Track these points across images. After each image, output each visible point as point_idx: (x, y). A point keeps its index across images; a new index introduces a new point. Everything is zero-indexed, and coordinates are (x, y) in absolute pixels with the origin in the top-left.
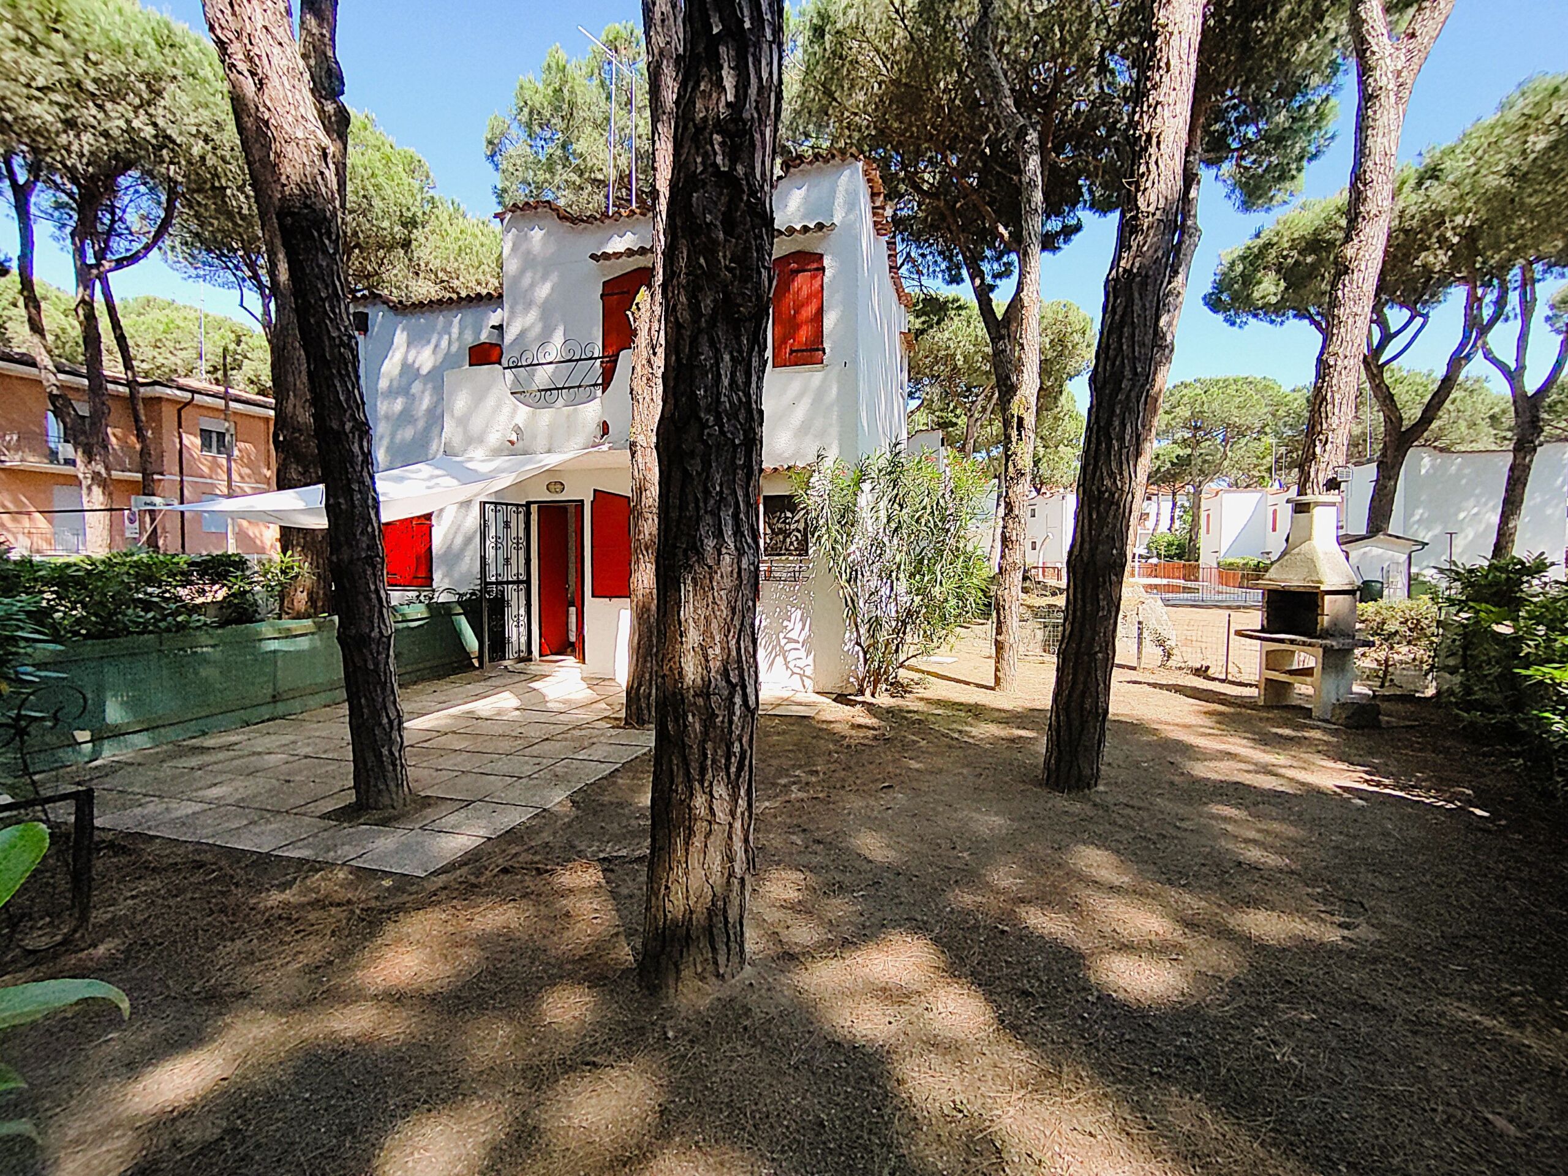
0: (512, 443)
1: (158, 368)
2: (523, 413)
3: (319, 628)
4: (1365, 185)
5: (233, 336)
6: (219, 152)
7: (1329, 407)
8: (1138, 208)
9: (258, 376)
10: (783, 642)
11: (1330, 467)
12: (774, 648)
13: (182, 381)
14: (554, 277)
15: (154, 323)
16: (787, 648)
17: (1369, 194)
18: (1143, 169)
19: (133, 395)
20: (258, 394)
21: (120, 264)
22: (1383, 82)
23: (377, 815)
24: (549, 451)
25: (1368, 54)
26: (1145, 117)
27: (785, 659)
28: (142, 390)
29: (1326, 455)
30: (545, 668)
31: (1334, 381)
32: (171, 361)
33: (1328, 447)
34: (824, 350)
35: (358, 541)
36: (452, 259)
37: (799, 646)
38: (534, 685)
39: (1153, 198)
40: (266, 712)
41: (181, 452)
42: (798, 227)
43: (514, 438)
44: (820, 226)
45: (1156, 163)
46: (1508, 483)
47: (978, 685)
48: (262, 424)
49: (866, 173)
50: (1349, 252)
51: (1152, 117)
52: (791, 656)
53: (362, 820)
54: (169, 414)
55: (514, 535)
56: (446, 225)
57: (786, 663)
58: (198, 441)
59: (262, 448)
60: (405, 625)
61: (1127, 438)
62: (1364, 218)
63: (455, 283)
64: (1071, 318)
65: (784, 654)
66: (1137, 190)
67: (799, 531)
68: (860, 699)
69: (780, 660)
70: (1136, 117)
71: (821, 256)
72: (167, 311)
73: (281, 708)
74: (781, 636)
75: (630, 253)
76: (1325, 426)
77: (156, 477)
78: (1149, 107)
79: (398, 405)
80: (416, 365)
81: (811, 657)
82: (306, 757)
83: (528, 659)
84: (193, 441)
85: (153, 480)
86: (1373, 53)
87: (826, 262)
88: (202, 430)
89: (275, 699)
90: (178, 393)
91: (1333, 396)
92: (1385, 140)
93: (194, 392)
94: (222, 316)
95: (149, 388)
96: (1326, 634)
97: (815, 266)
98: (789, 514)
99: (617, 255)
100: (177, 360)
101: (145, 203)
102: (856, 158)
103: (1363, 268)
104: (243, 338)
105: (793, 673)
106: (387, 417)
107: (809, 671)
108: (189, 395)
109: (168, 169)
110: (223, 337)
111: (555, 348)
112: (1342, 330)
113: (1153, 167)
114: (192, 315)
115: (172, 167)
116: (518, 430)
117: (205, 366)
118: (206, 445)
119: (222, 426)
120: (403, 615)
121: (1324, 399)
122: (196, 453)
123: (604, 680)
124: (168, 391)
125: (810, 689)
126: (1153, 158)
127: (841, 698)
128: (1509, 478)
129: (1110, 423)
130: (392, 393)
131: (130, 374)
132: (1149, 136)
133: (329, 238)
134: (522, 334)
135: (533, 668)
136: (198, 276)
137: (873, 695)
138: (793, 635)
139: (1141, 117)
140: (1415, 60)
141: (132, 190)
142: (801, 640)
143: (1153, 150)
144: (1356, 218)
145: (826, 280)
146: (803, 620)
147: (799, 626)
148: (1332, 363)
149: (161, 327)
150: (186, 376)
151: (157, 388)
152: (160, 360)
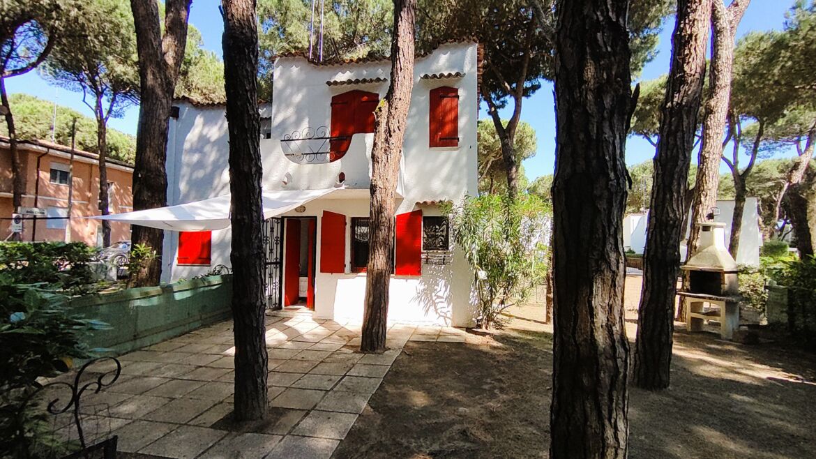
0: (286, 183)
1: (24, 133)
2: (292, 167)
3: (163, 292)
4: (718, 72)
5: (72, 118)
6: (87, 16)
7: (707, 178)
8: (684, 72)
9: (84, 140)
10: (434, 298)
11: (709, 208)
12: (429, 301)
13: (41, 141)
14: (304, 91)
15: (24, 108)
16: (437, 301)
17: (721, 76)
18: (687, 52)
19: (13, 148)
20: (83, 150)
21: (15, 73)
22: (724, 25)
23: (253, 424)
24: (308, 189)
25: (716, 12)
26: (687, 26)
27: (435, 308)
28: (18, 145)
29: (707, 202)
30: (289, 313)
31: (709, 165)
32: (32, 130)
33: (708, 197)
34: (458, 139)
35: (253, 243)
36: (212, 83)
37: (443, 300)
38: (286, 323)
39: (693, 67)
40: (129, 346)
41: (37, 181)
42: (446, 74)
43: (286, 180)
44: (458, 74)
45: (695, 49)
46: (734, 216)
47: (535, 321)
48: (87, 168)
49: (478, 49)
50: (712, 103)
51: (691, 27)
52: (439, 306)
53: (245, 430)
54: (32, 160)
55: (275, 235)
56: (209, 65)
57: (436, 310)
58: (48, 175)
59: (87, 180)
60: (209, 288)
61: (682, 191)
62: (719, 88)
63: (212, 96)
64: (526, 130)
65: (434, 304)
66: (684, 62)
67: (443, 236)
68: (479, 330)
69: (432, 308)
70: (682, 26)
71: (457, 90)
72: (32, 102)
73: (138, 343)
74: (433, 294)
75: (349, 82)
76: (705, 187)
77: (22, 196)
78: (690, 21)
79: (196, 157)
80: (208, 136)
81: (451, 307)
82: (174, 379)
83: (280, 308)
84: (45, 175)
85: (21, 197)
86: (718, 12)
87: (461, 92)
88: (51, 170)
89: (135, 337)
90: (40, 148)
91: (709, 173)
92: (727, 52)
93: (49, 148)
94: (66, 107)
95: (21, 144)
96: (726, 294)
97: (454, 94)
98: (437, 227)
99: (342, 83)
100: (37, 130)
101: (32, 41)
102: (476, 42)
103: (720, 111)
104: (77, 119)
105: (440, 316)
106: (188, 165)
107: (449, 315)
108: (45, 149)
109: (55, 23)
110: (65, 118)
111: (303, 130)
112: (711, 141)
113: (693, 51)
114: (48, 106)
115: (57, 22)
116: (288, 176)
117: (53, 133)
118: (53, 178)
119: (64, 168)
120: (209, 282)
121: (704, 174)
122: (47, 182)
123: (326, 320)
124: (34, 147)
125: (450, 325)
126: (693, 47)
127: (469, 330)
128: (735, 213)
129: (671, 183)
130: (192, 151)
131: (12, 135)
132: (691, 36)
133: (253, 54)
134: (283, 122)
135: (282, 313)
136: (57, 84)
137: (486, 328)
138: (440, 294)
139: (685, 25)
140: (739, 16)
141: (24, 34)
142: (445, 297)
143: (693, 43)
144: (714, 87)
145: (459, 102)
146: (446, 286)
147: (443, 289)
148: (707, 156)
149: (28, 111)
150: (41, 138)
151: (27, 144)
152: (25, 129)
